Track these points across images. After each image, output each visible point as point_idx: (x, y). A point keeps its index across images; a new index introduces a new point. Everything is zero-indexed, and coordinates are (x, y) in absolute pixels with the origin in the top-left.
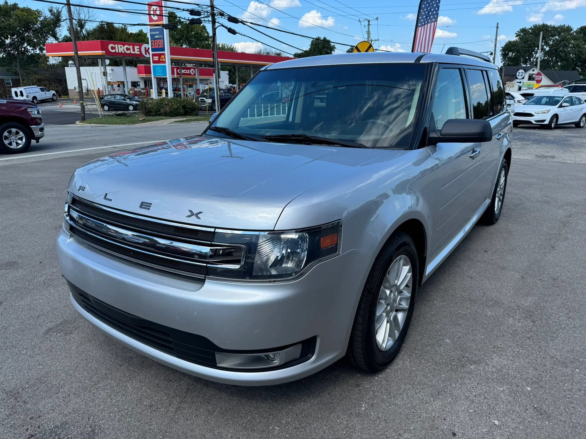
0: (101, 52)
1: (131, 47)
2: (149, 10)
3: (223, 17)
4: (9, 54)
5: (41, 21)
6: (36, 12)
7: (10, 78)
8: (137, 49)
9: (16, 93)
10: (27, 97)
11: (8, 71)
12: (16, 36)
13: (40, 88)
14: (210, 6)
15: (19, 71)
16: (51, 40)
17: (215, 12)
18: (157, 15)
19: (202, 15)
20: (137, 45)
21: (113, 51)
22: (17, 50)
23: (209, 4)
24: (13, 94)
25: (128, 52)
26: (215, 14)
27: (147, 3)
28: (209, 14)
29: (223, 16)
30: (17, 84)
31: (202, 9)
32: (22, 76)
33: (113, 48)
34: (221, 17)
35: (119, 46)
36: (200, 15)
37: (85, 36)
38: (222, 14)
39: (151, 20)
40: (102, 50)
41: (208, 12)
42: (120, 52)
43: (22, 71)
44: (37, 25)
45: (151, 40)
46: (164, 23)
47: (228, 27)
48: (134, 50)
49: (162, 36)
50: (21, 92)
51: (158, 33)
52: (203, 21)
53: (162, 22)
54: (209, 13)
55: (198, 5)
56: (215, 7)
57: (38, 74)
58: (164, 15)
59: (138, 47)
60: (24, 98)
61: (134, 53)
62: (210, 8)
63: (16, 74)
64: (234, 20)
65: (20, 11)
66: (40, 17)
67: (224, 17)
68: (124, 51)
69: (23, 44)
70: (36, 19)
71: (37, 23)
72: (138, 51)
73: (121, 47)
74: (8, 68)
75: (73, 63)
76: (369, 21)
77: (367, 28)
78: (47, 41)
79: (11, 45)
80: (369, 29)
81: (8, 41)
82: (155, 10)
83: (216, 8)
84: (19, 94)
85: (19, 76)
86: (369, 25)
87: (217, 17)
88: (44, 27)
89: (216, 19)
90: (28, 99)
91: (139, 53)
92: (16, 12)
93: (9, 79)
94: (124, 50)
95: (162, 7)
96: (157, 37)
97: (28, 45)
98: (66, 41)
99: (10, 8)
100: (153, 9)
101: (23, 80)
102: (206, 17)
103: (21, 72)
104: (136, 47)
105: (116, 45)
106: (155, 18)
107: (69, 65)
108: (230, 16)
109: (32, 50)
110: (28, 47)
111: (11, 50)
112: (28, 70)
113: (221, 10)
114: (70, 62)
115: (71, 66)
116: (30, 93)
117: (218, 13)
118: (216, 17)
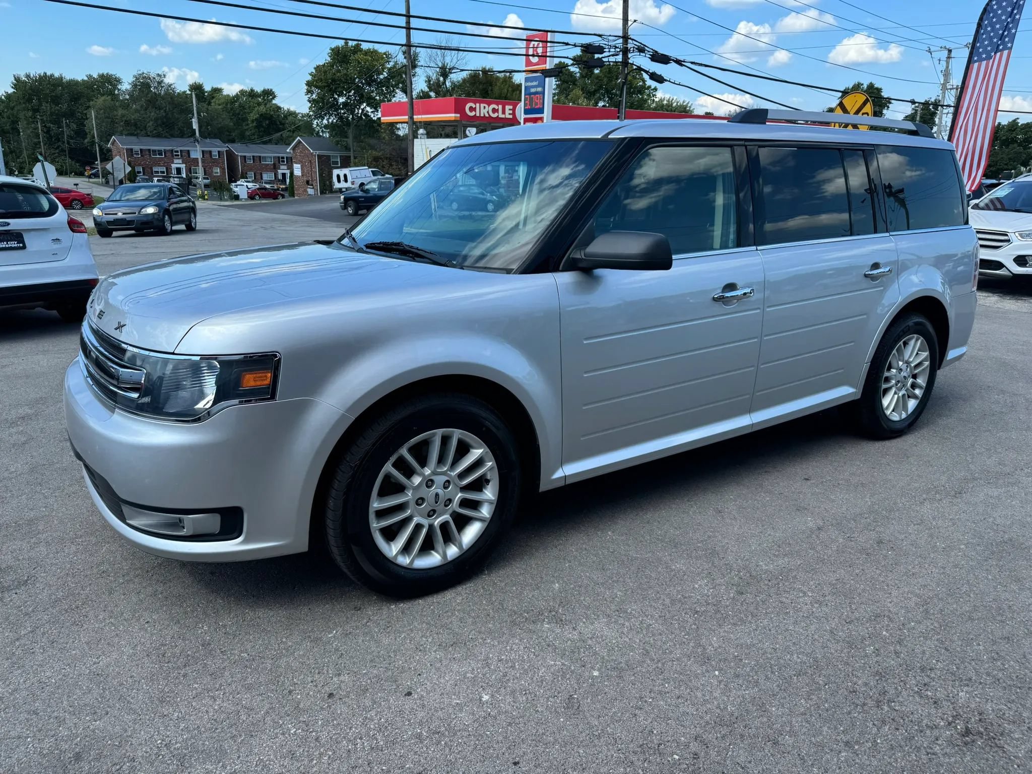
0: (453, 115)
1: (500, 107)
2: (527, 48)
3: (641, 54)
4: (341, 118)
5: (390, 69)
6: (385, 56)
7: (338, 154)
8: (510, 110)
9: (338, 176)
10: (353, 183)
11: (337, 143)
12: (353, 92)
13: (372, 171)
14: (622, 37)
15: (351, 145)
16: (400, 97)
17: (629, 46)
18: (538, 56)
19: (605, 52)
20: (509, 104)
21: (473, 114)
22: (352, 113)
23: (621, 34)
24: (335, 179)
25: (495, 115)
26: (630, 50)
27: (525, 38)
28: (618, 50)
29: (642, 52)
30: (346, 163)
31: (607, 43)
32: (354, 151)
33: (471, 109)
34: (639, 54)
35: (482, 105)
36: (602, 52)
37: (448, 91)
38: (641, 50)
39: (529, 63)
40: (455, 113)
41: (616, 47)
42: (482, 115)
43: (355, 144)
44: (382, 74)
45: (525, 95)
46: (548, 68)
47: (651, 71)
48: (504, 112)
49: (539, 89)
50: (345, 176)
51: (535, 83)
52: (606, 62)
53: (545, 66)
54: (618, 48)
55: (600, 36)
56: (630, 39)
57: (376, 150)
58: (548, 54)
59: (511, 107)
60: (349, 185)
61: (503, 116)
62: (621, 41)
63: (347, 148)
64: (662, 59)
65: (363, 54)
66: (389, 62)
67: (644, 54)
68: (489, 114)
69: (361, 103)
70: (383, 65)
71: (384, 71)
72: (510, 114)
73: (485, 107)
74: (337, 139)
75: (425, 132)
76: (950, 51)
77: (944, 63)
78: (394, 99)
79: (345, 104)
80: (947, 67)
81: (342, 100)
82: (535, 46)
83: (632, 40)
84: (342, 178)
85: (350, 151)
86: (949, 57)
87: (633, 54)
88: (393, 77)
89: (629, 59)
90: (353, 186)
91: (511, 117)
92: (359, 56)
93: (337, 156)
94: (488, 112)
95: (547, 42)
96: (533, 90)
97: (368, 105)
98: (421, 98)
99: (351, 50)
100: (534, 45)
101: (355, 158)
102: (613, 55)
103: (353, 146)
104: (508, 107)
105: (478, 105)
106: (535, 60)
107: (419, 136)
108: (656, 52)
109: (372, 112)
110: (368, 109)
111: (344, 113)
112: (362, 142)
113: (641, 43)
114: (421, 131)
115: (421, 138)
116: (357, 178)
117: (634, 47)
118: (630, 55)
